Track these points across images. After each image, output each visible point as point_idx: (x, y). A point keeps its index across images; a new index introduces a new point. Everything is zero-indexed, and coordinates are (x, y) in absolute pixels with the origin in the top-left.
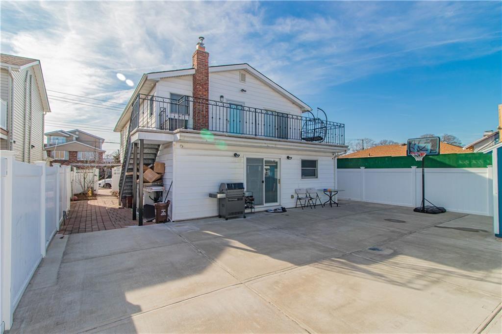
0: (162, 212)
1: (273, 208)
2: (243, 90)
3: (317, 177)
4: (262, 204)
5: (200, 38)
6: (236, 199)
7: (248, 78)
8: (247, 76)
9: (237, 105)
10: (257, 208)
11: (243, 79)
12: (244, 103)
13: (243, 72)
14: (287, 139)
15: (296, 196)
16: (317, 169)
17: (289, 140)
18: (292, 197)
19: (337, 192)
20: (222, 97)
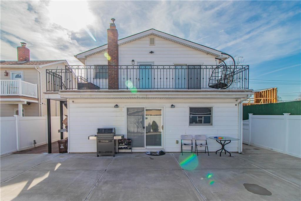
0: (61, 146)
1: (158, 151)
2: (152, 52)
3: (212, 125)
4: (143, 146)
5: (112, 19)
6: (108, 141)
7: (157, 40)
8: (156, 39)
9: (145, 66)
10: (135, 150)
11: (152, 42)
12: (153, 62)
13: (152, 37)
14: (200, 88)
15: (180, 142)
16: (212, 116)
17: (202, 89)
18: (177, 142)
19: (230, 141)
20: (133, 61)
